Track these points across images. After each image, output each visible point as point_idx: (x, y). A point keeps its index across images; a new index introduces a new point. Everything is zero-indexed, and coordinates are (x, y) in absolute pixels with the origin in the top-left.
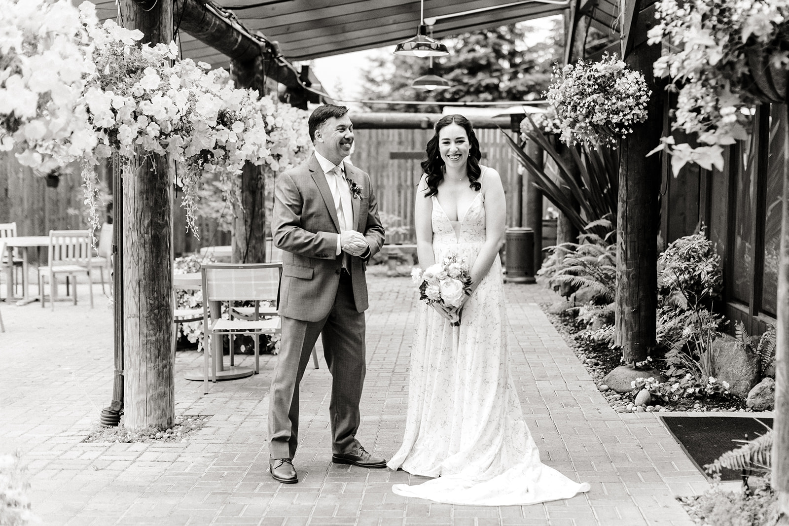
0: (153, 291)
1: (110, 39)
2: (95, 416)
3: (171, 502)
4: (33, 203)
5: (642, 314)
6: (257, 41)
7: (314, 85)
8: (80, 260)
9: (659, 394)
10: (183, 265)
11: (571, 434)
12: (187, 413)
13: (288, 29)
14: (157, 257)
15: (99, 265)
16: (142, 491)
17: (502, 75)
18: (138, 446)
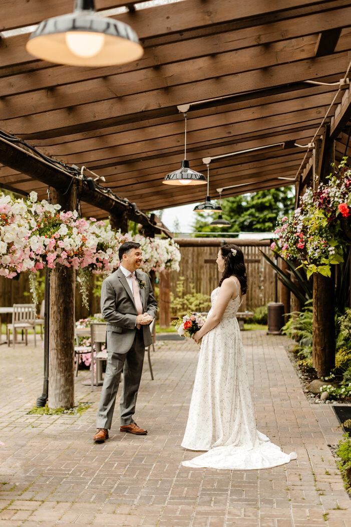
0: (64, 336)
1: (44, 210)
2: (33, 402)
3: (69, 442)
4: (5, 289)
5: (327, 351)
6: (124, 204)
7: (158, 224)
8: (30, 321)
9: (334, 394)
10: (83, 323)
11: (281, 414)
12: (81, 401)
14: (66, 319)
15: (40, 323)
16: (55, 437)
17: (279, 212)
18: (55, 417)
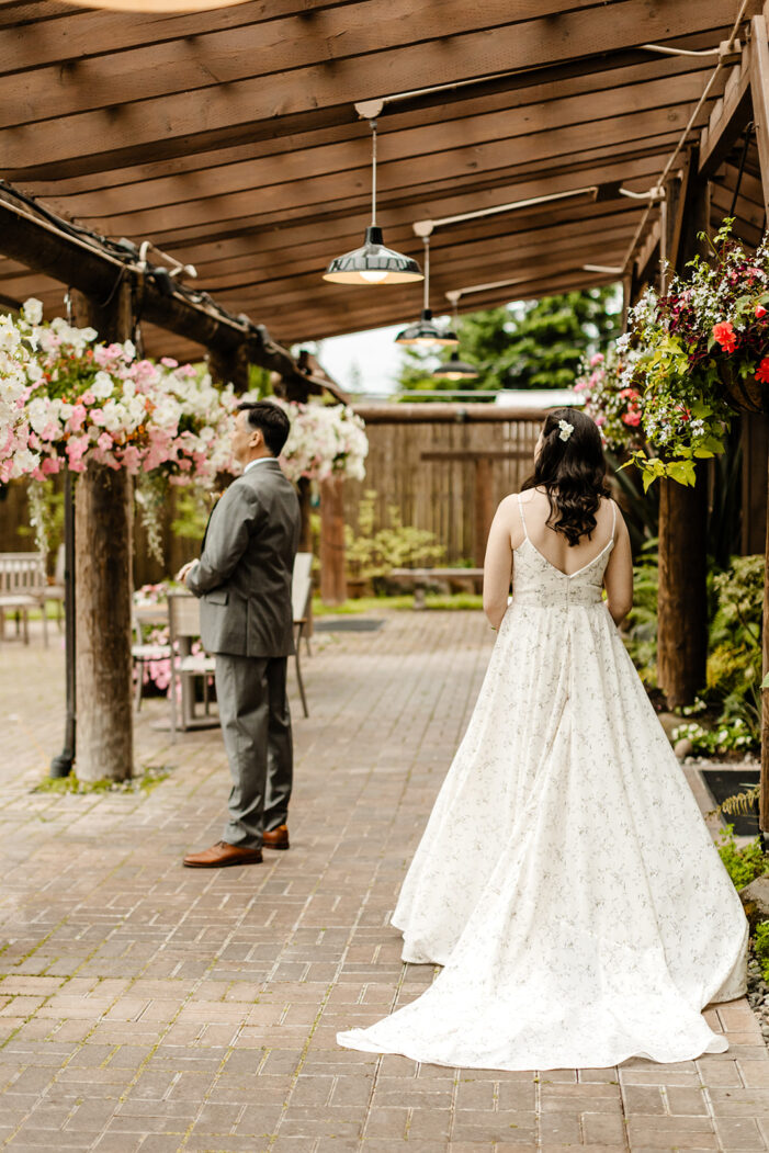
0: (109, 622)
1: (59, 341)
2: (44, 767)
3: (123, 853)
5: (689, 650)
6: (238, 327)
7: (316, 374)
8: (33, 590)
9: (704, 745)
10: (152, 595)
12: (150, 764)
13: (277, 311)
14: (113, 584)
15: (54, 596)
16: (92, 843)
17: (587, 344)
18: (92, 798)
